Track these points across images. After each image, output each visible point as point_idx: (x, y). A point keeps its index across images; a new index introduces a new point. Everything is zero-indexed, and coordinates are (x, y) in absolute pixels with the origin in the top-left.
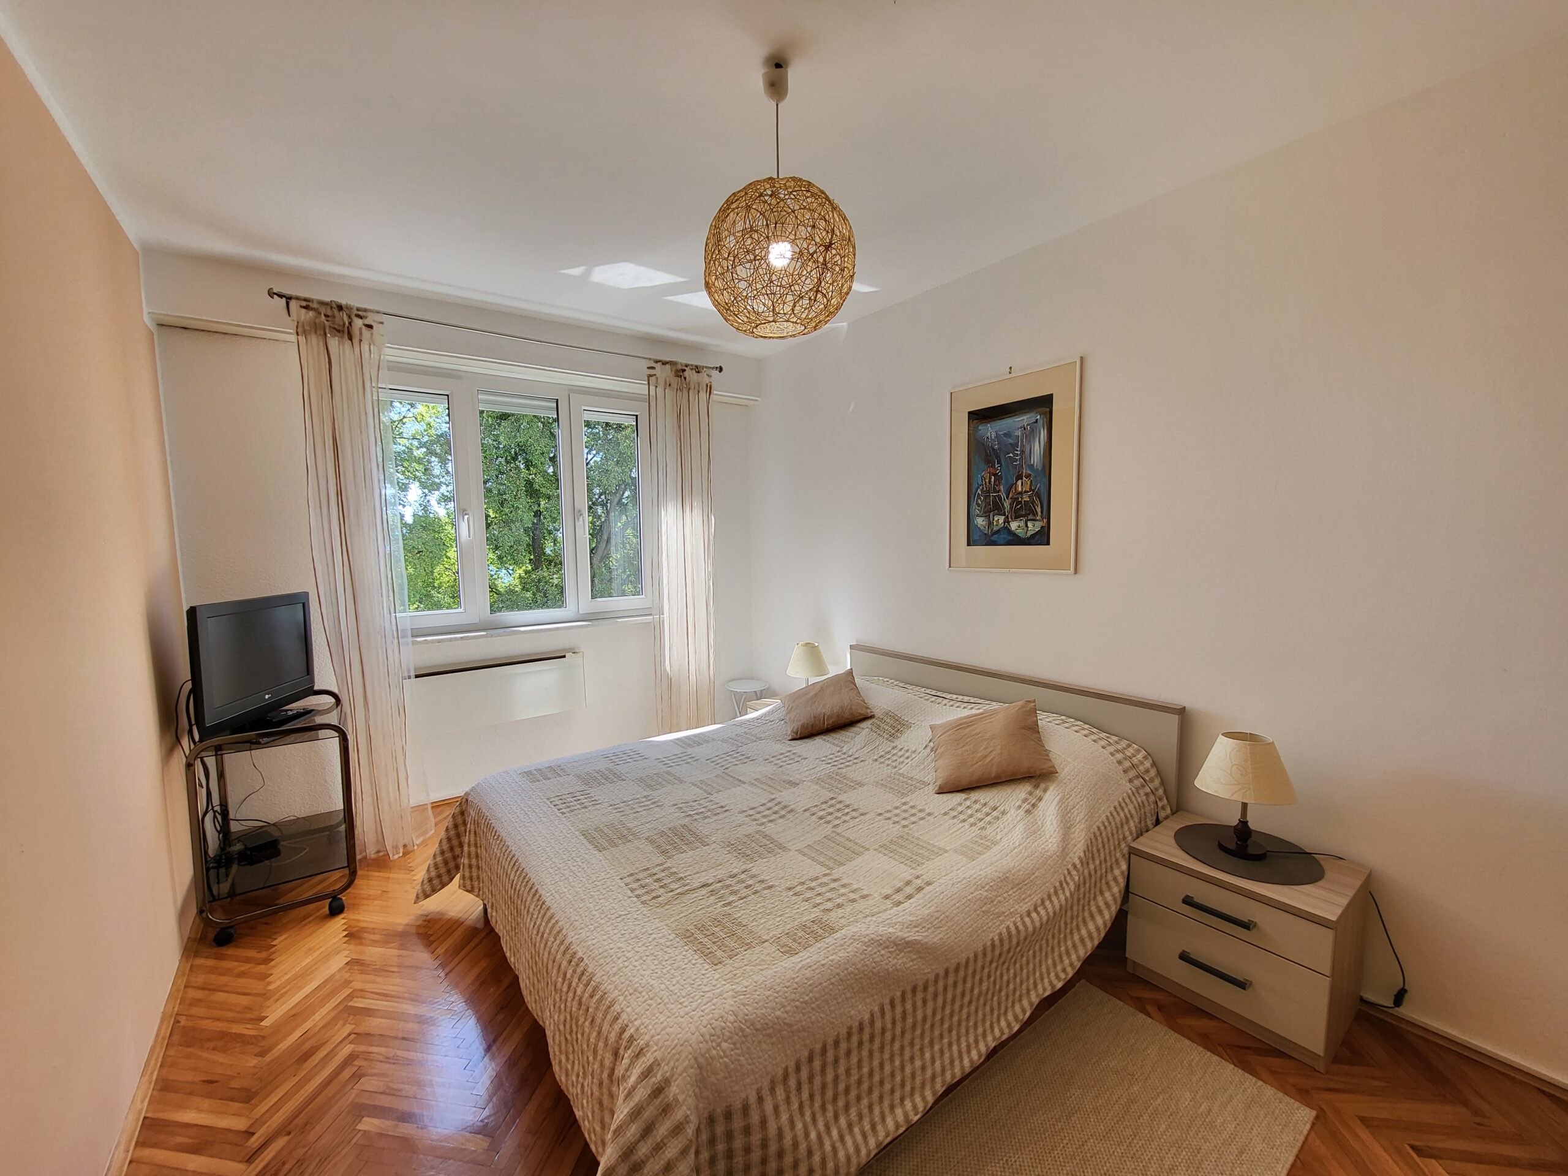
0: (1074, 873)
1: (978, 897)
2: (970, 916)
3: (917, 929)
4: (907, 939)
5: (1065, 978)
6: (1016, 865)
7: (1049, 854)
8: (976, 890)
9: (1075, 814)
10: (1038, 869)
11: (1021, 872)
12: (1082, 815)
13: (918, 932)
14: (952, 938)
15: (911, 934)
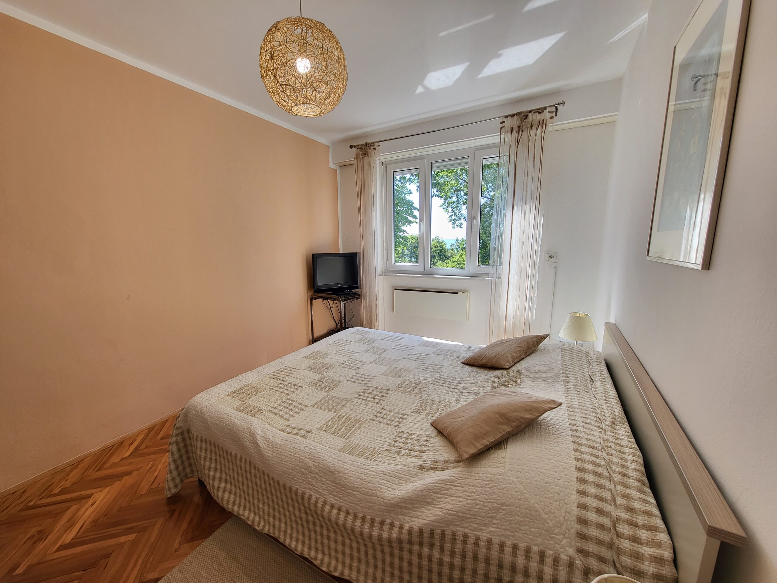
0: (396, 530)
1: (305, 462)
2: (292, 464)
3: (266, 442)
4: (257, 441)
5: (331, 571)
6: (349, 475)
7: (379, 494)
8: (309, 459)
9: (446, 500)
10: (360, 492)
11: (346, 481)
12: (449, 507)
13: (265, 443)
14: (273, 462)
15: (262, 441)
